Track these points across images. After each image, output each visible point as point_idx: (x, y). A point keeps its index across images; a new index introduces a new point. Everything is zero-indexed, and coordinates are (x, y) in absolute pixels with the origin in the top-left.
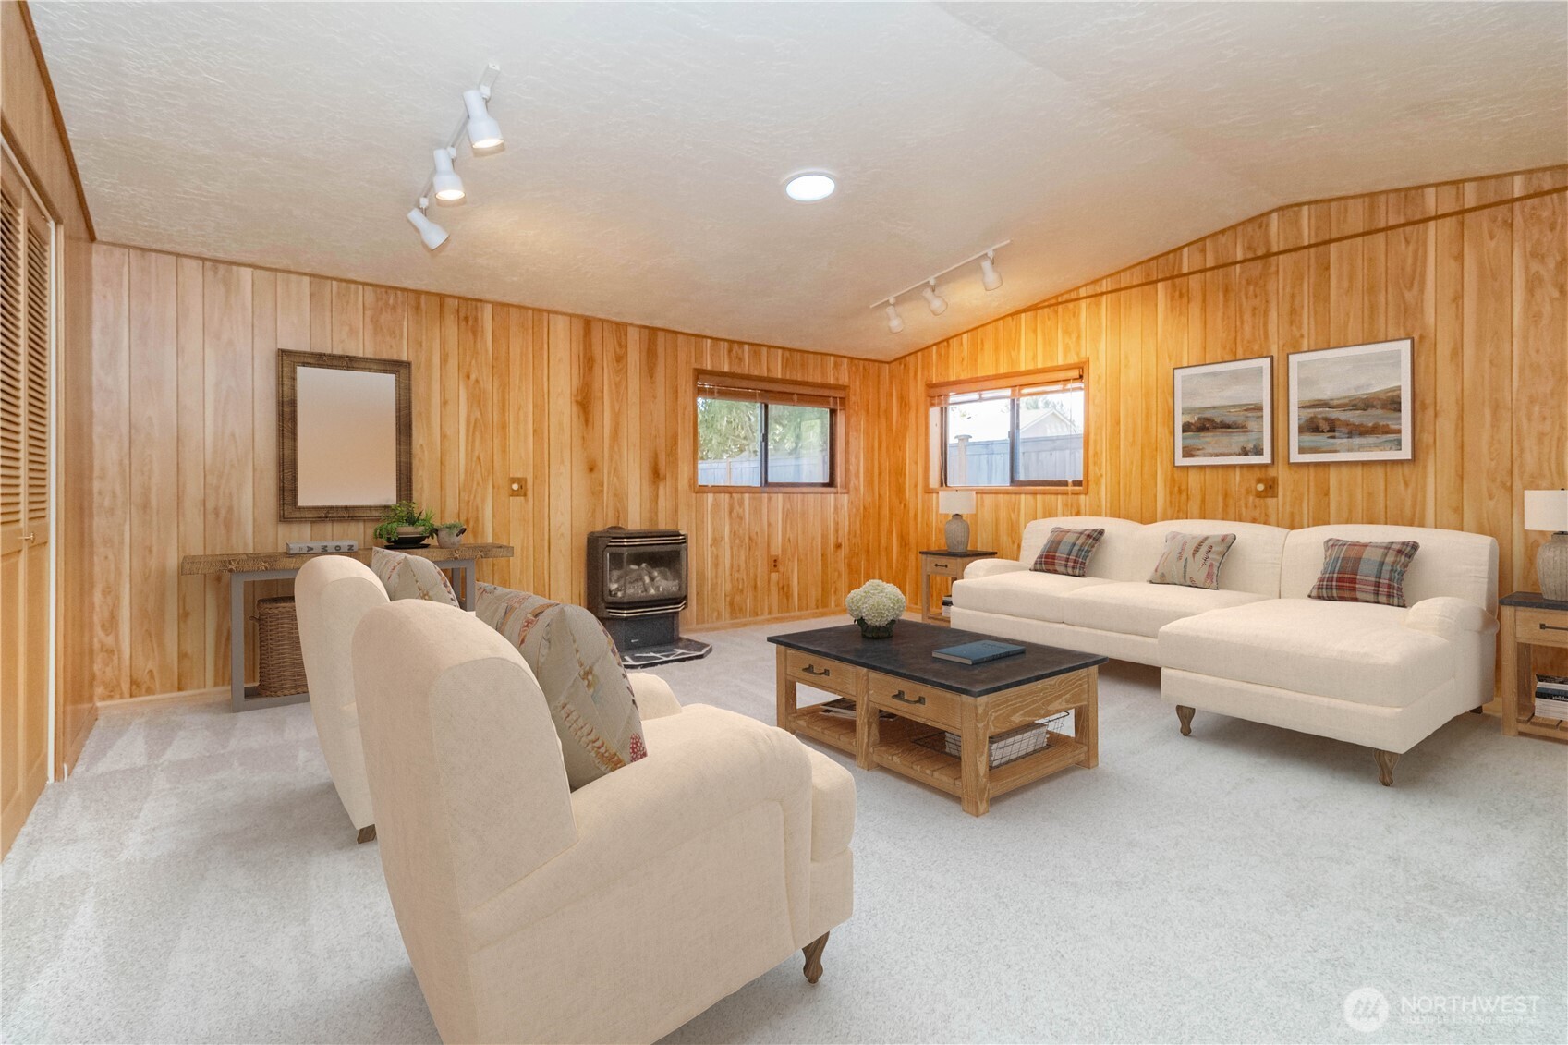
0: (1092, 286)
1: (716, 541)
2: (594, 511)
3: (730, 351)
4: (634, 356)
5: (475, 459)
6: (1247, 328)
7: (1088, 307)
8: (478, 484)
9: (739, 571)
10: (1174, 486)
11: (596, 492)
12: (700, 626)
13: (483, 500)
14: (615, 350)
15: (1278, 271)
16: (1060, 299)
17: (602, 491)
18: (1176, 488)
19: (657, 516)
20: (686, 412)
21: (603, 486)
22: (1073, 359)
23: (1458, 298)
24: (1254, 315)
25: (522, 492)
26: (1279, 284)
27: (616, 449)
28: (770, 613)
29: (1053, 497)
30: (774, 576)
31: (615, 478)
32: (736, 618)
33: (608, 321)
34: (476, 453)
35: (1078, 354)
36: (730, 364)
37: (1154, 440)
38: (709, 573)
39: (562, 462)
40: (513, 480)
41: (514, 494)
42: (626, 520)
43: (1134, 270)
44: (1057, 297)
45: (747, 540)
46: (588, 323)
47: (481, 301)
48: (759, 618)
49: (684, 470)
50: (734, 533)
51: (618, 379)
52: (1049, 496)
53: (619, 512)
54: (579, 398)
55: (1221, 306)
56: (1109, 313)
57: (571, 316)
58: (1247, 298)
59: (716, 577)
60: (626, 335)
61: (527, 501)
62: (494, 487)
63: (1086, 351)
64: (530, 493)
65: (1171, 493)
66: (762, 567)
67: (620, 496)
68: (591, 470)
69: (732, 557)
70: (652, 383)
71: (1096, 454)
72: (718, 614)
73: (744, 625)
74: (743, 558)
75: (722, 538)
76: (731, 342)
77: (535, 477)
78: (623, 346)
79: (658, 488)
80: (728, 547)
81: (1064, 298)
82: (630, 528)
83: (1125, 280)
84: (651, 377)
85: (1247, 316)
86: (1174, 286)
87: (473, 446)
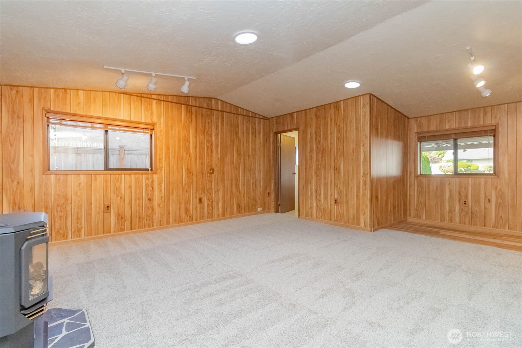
0: (157, 96)
6: (207, 127)
7: (156, 103)
10: (188, 171)
15: (214, 114)
16: (143, 95)
18: (189, 172)
22: (149, 121)
23: (243, 133)
24: (208, 124)
26: (214, 118)
29: (140, 175)
35: (152, 120)
37: (181, 155)
43: (174, 97)
44: (141, 94)
52: (138, 175)
55: (201, 119)
56: (165, 109)
58: (207, 119)
63: (155, 119)
65: (187, 174)
71: (160, 159)
81: (145, 96)
83: (170, 99)
85: (207, 124)
86: (187, 108)
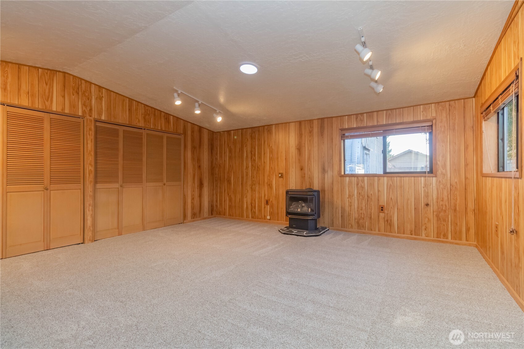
1: (350, 196)
2: (302, 183)
3: (357, 118)
4: (316, 130)
5: (271, 168)
8: (272, 175)
9: (362, 210)
11: (303, 177)
12: (343, 229)
13: (273, 179)
14: (309, 130)
17: (305, 176)
19: (324, 185)
20: (336, 146)
21: (305, 175)
25: (282, 177)
27: (310, 162)
28: (379, 231)
30: (382, 215)
31: (309, 172)
32: (360, 229)
33: (307, 120)
34: (271, 166)
36: (357, 123)
38: (347, 209)
39: (293, 167)
40: (280, 174)
41: (280, 177)
42: (313, 186)
45: (366, 197)
46: (300, 122)
47: (272, 125)
48: (373, 232)
49: (336, 168)
50: (359, 194)
51: (310, 139)
53: (311, 184)
54: (298, 147)
57: (295, 122)
59: (351, 211)
60: (313, 123)
61: (283, 179)
62: (275, 175)
64: (284, 177)
66: (374, 210)
67: (311, 178)
68: (302, 169)
69: (358, 204)
70: (323, 138)
72: (351, 225)
73: (364, 233)
74: (364, 204)
75: (353, 195)
76: (357, 115)
77: (286, 172)
78: (312, 127)
79: (325, 175)
80: (356, 199)
82: (314, 189)
84: (322, 136)
87: (270, 165)
